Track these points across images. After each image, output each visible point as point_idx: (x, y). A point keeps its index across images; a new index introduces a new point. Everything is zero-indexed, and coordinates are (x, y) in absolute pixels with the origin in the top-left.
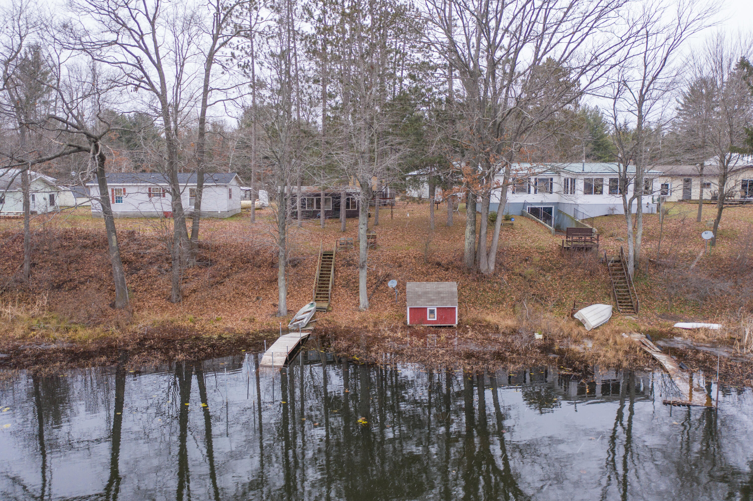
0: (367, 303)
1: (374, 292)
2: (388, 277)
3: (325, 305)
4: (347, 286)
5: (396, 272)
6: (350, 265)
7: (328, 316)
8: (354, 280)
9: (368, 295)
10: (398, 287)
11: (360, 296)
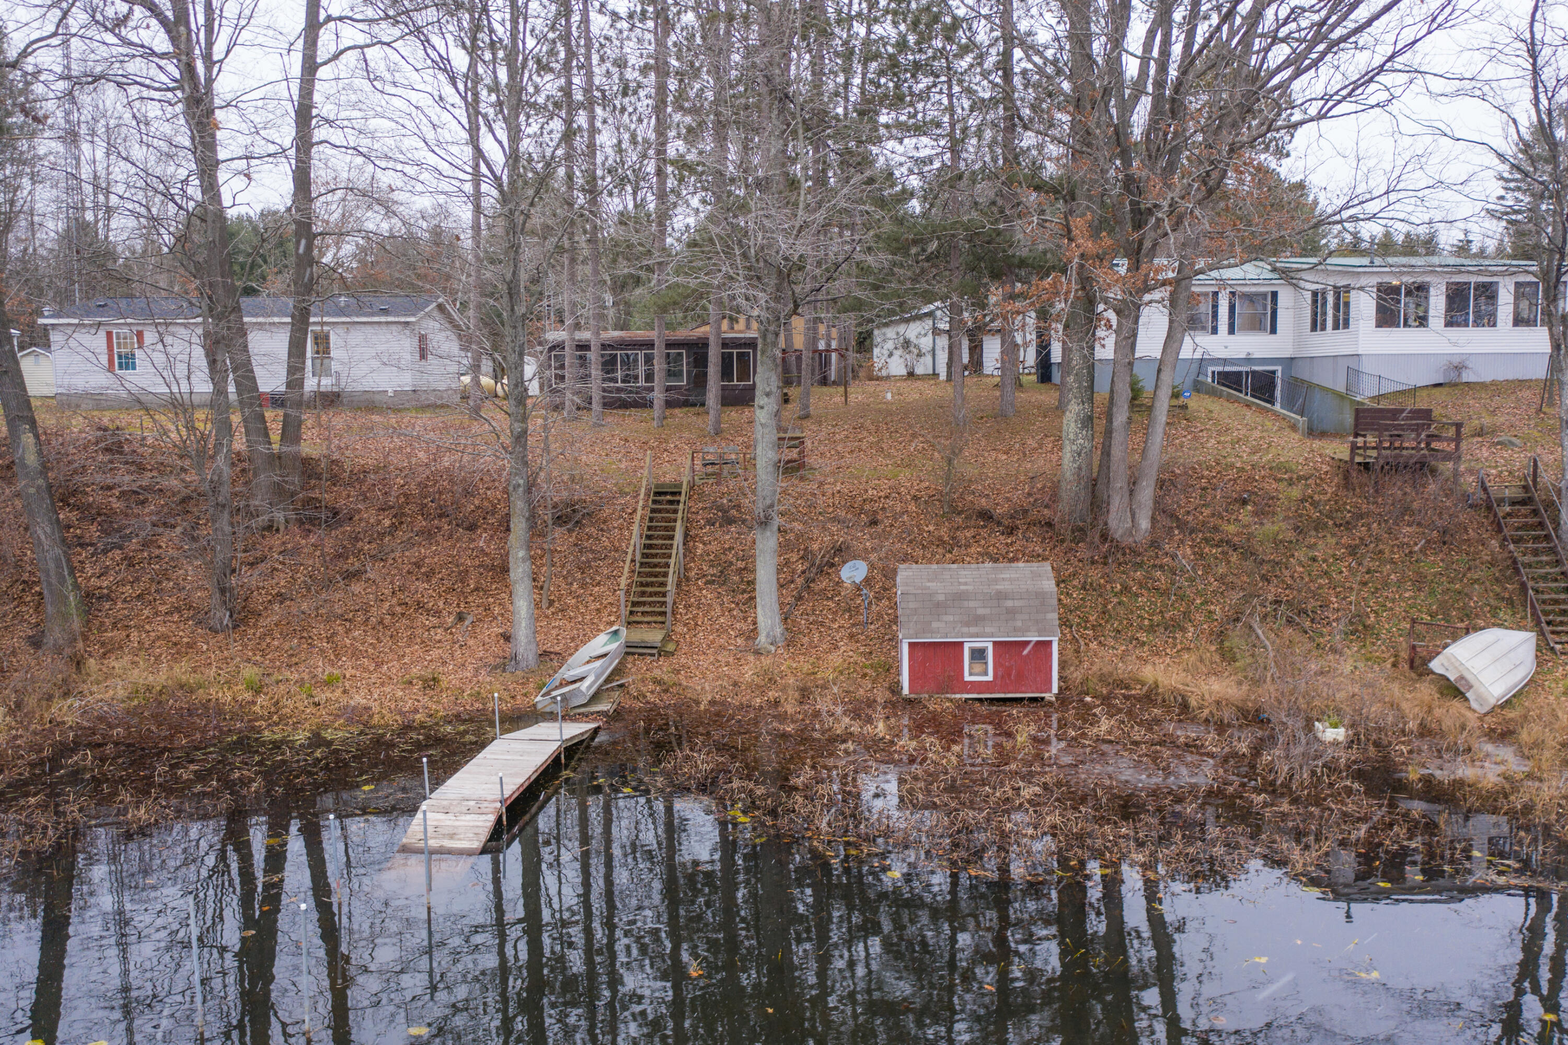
0: (779, 630)
1: (800, 598)
2: (841, 553)
3: (654, 636)
4: (721, 579)
5: (864, 539)
6: (730, 521)
7: (662, 669)
8: (741, 564)
9: (782, 605)
10: (868, 581)
11: (759, 610)
